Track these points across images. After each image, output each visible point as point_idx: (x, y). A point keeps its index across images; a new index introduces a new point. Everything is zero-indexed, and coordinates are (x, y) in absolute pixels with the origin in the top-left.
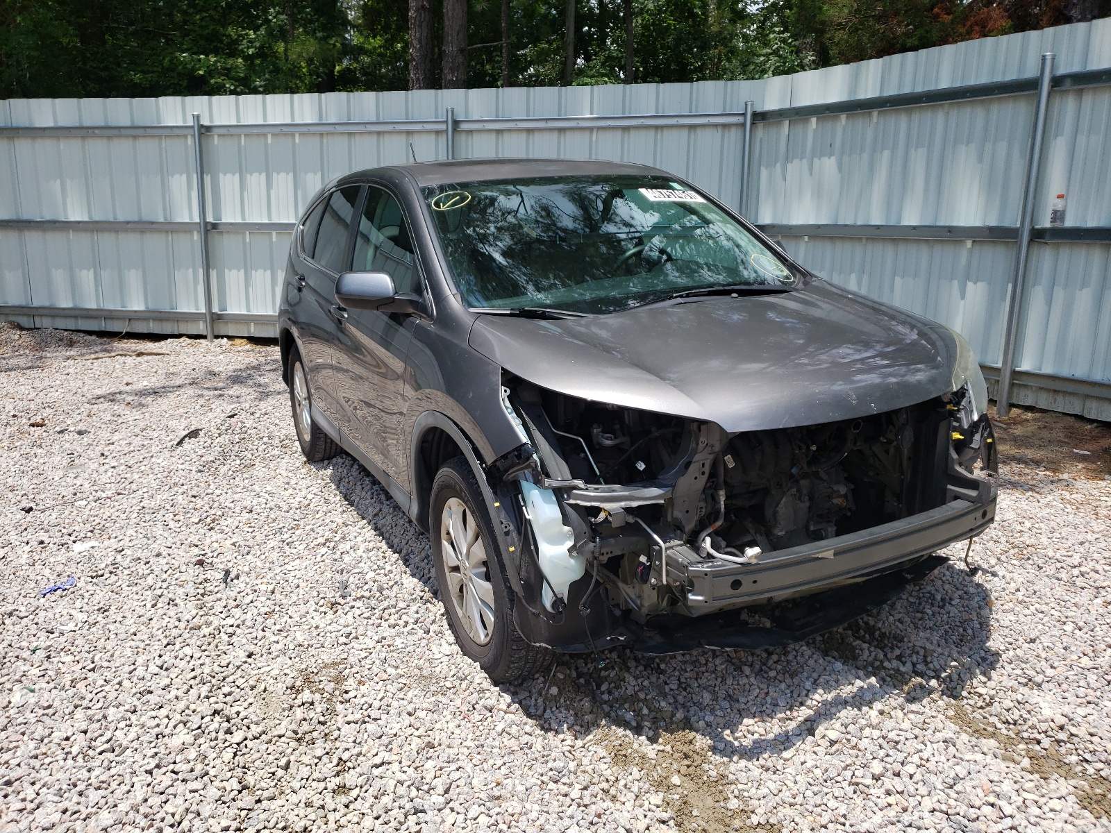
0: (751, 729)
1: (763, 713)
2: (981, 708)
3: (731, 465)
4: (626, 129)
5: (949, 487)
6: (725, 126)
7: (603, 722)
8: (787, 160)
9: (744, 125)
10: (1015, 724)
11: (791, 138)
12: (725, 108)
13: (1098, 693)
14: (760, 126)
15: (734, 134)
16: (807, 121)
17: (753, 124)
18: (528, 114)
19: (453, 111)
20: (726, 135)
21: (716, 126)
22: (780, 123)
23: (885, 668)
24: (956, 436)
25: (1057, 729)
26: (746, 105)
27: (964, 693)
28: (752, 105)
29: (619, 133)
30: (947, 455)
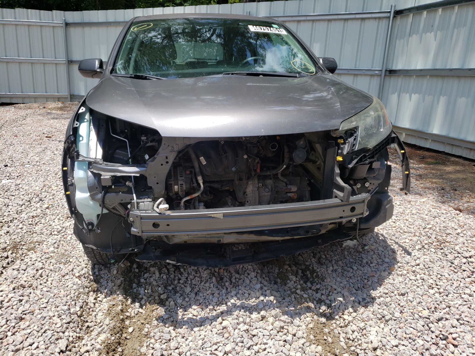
0: (194, 312)
1: (203, 305)
2: (341, 327)
3: (204, 163)
4: (329, 20)
5: (335, 190)
6: (379, 18)
7: (118, 293)
8: (410, 35)
9: (389, 17)
10: (353, 341)
11: (413, 24)
12: (381, 9)
13: (419, 334)
14: (399, 17)
15: (384, 22)
16: (421, 13)
17: (394, 17)
18: (284, 14)
19: (249, 13)
20: (380, 23)
21: (375, 18)
22: (408, 15)
23: (296, 293)
24: (340, 159)
25: (372, 349)
26: (392, 7)
27: (337, 317)
28: (395, 6)
29: (326, 23)
30: (333, 170)
